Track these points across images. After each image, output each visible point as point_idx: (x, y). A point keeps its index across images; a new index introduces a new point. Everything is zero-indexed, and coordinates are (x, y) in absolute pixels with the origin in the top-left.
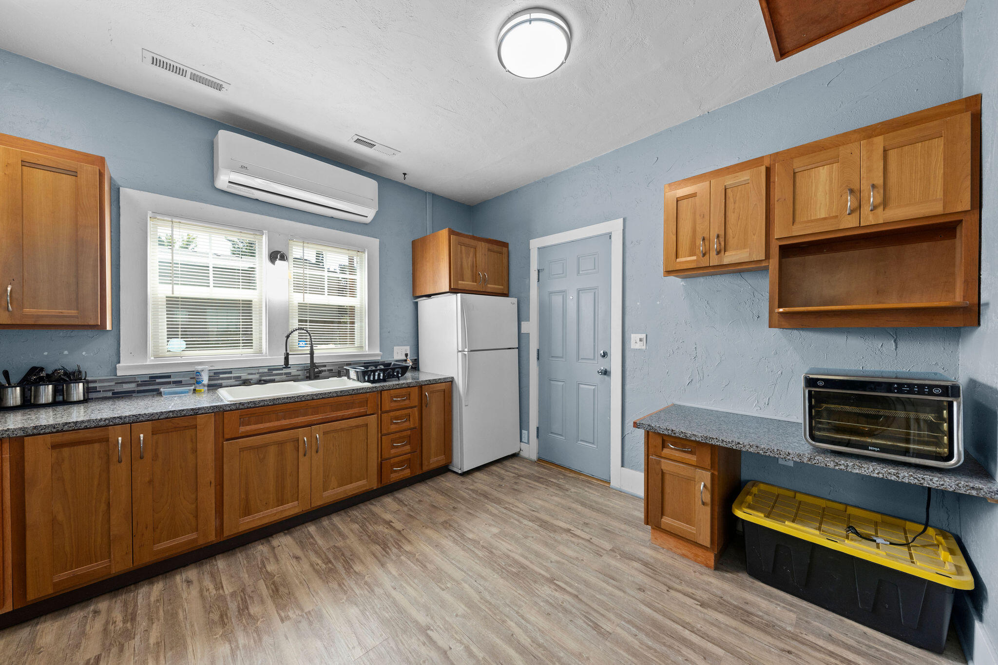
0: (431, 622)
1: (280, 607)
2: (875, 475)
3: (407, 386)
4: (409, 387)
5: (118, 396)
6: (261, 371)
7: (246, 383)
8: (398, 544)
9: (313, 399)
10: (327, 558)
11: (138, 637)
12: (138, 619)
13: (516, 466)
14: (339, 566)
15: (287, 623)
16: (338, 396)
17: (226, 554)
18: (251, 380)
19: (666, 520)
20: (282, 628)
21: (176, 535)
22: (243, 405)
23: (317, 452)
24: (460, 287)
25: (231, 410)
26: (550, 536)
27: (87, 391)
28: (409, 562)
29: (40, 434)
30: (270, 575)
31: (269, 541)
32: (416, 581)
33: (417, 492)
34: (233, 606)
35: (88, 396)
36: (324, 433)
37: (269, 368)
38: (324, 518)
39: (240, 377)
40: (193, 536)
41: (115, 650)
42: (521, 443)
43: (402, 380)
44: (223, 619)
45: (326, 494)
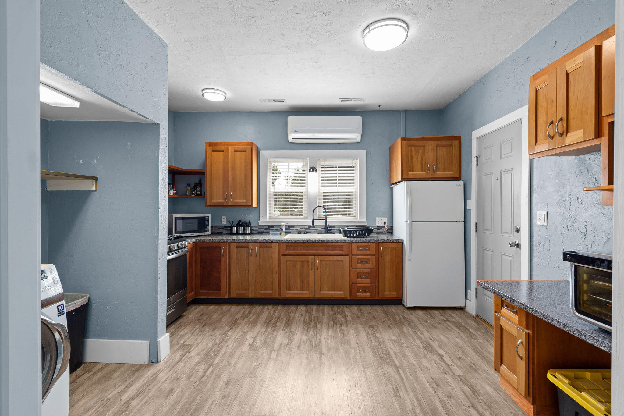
0: (326, 353)
1: (285, 326)
2: (603, 348)
3: (368, 241)
4: (369, 242)
5: (260, 233)
6: (306, 227)
7: (300, 232)
8: (341, 325)
9: (315, 242)
10: (311, 319)
11: (248, 318)
12: (251, 313)
13: (453, 315)
14: (313, 323)
15: (283, 331)
16: (327, 242)
17: (282, 305)
18: (302, 231)
19: (503, 368)
20: (281, 332)
21: (266, 290)
22: (287, 241)
23: (318, 270)
24: (410, 177)
25: (283, 242)
26: (424, 353)
27: (251, 230)
28: (339, 333)
29: (233, 242)
30: (290, 316)
31: (297, 306)
32: (335, 340)
33: (372, 309)
34: (274, 320)
35: (251, 232)
36: (321, 261)
37: (309, 226)
38: (322, 305)
39: (297, 229)
40: (271, 292)
41: (242, 318)
42: (467, 300)
43: (368, 238)
44: (268, 323)
45: (322, 292)
